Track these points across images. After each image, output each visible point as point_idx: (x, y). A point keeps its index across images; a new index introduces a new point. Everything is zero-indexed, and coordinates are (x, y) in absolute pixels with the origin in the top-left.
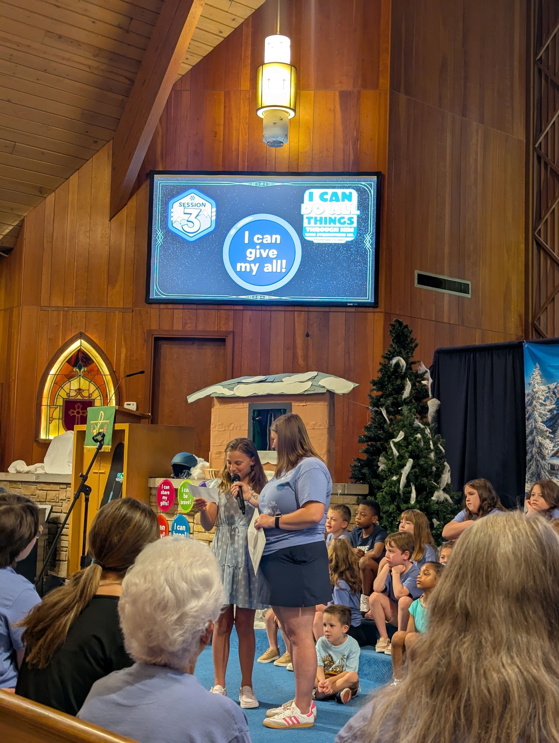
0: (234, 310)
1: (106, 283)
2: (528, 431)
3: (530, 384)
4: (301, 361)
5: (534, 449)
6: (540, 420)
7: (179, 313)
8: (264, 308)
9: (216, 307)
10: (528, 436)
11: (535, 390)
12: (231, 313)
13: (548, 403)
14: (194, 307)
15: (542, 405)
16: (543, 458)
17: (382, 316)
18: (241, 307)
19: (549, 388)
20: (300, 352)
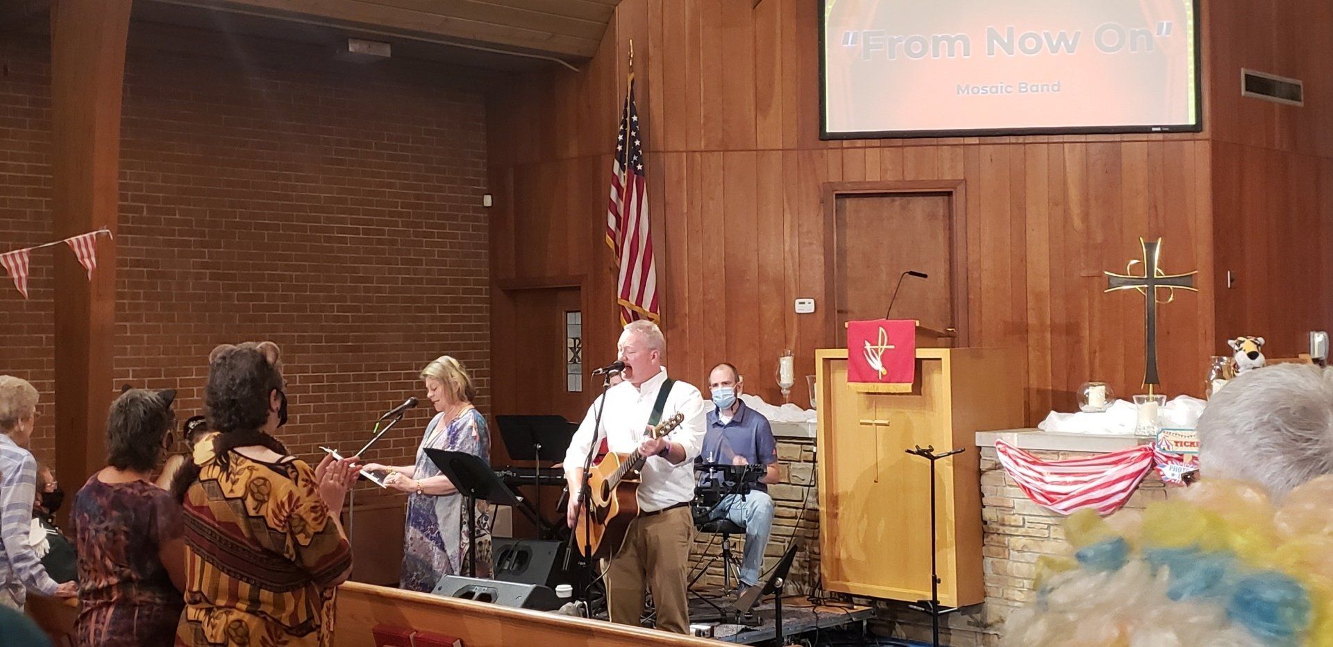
0: (964, 145)
1: (753, 108)
4: (1077, 223)
7: (873, 155)
8: (1013, 139)
9: (934, 141)
12: (960, 150)
14: (899, 142)
17: (1207, 145)
18: (975, 140)
20: (1075, 210)
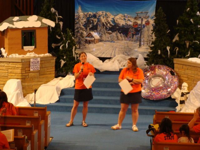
2: (75, 28)
3: (78, 12)
5: (78, 34)
6: (82, 25)
10: (76, 29)
11: (80, 14)
13: (84, 19)
15: (82, 19)
16: (83, 37)
19: (84, 14)
